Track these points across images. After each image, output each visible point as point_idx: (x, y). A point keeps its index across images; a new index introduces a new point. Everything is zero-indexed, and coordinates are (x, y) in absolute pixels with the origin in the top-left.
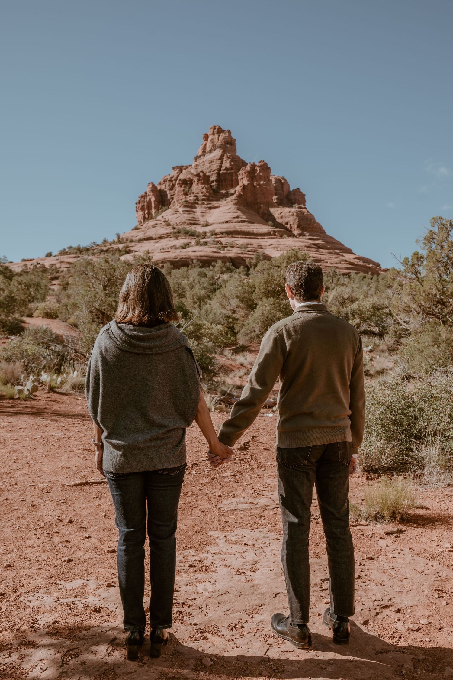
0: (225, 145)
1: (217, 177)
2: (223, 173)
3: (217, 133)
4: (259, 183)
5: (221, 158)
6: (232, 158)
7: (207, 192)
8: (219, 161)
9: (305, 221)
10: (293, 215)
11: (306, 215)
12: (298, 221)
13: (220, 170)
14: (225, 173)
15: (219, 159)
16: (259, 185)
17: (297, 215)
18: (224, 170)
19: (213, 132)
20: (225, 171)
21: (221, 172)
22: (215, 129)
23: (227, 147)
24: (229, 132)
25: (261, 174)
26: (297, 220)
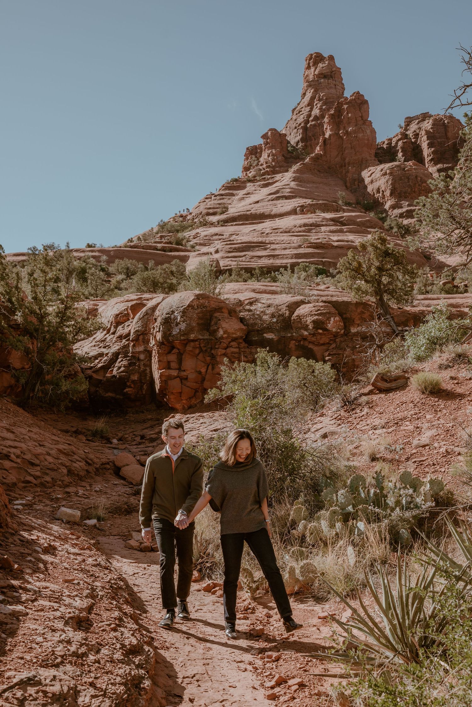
0: (318, 80)
1: (302, 133)
2: (311, 125)
3: (313, 66)
4: (347, 131)
5: (311, 104)
6: (326, 99)
7: (273, 160)
8: (308, 109)
9: (406, 180)
10: (385, 174)
11: (408, 170)
12: (392, 184)
13: (307, 122)
14: (314, 125)
15: (308, 105)
16: (347, 133)
17: (391, 174)
18: (312, 121)
19: (309, 64)
20: (313, 123)
21: (308, 126)
22: (310, 59)
23: (321, 83)
24: (331, 58)
25: (350, 115)
26: (390, 182)
